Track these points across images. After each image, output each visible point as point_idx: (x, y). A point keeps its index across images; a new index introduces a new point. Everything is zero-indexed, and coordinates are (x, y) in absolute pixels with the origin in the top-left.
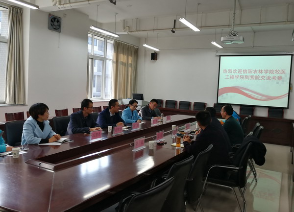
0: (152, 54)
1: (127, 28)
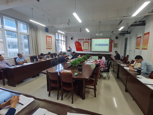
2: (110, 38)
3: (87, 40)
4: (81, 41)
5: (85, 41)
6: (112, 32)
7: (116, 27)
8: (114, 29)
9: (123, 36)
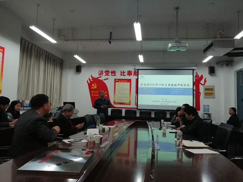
0: (77, 66)
1: (62, 36)
2: (193, 70)
3: (126, 74)
4: (107, 77)
5: (118, 76)
6: (206, 50)
7: (220, 33)
8: (216, 38)
9: (227, 65)
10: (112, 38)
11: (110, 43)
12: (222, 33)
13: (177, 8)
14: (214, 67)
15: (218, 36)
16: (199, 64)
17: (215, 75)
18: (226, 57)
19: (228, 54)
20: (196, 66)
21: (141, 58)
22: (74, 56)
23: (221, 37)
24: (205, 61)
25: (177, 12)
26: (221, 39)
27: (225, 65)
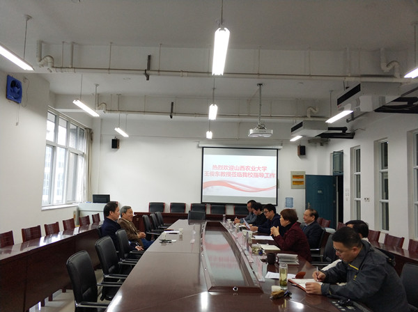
0: (113, 140)
1: (103, 105)
2: (277, 149)
6: (294, 129)
7: (311, 111)
8: (306, 117)
9: (322, 145)
10: (174, 111)
11: (171, 117)
12: (314, 111)
13: (260, 85)
14: (304, 147)
15: (309, 115)
16: (285, 142)
17: (306, 158)
18: (319, 137)
19: (322, 135)
20: (282, 145)
21: (209, 135)
22: (116, 129)
23: (311, 117)
24: (294, 140)
25: (260, 89)
26: (312, 119)
27: (319, 144)
